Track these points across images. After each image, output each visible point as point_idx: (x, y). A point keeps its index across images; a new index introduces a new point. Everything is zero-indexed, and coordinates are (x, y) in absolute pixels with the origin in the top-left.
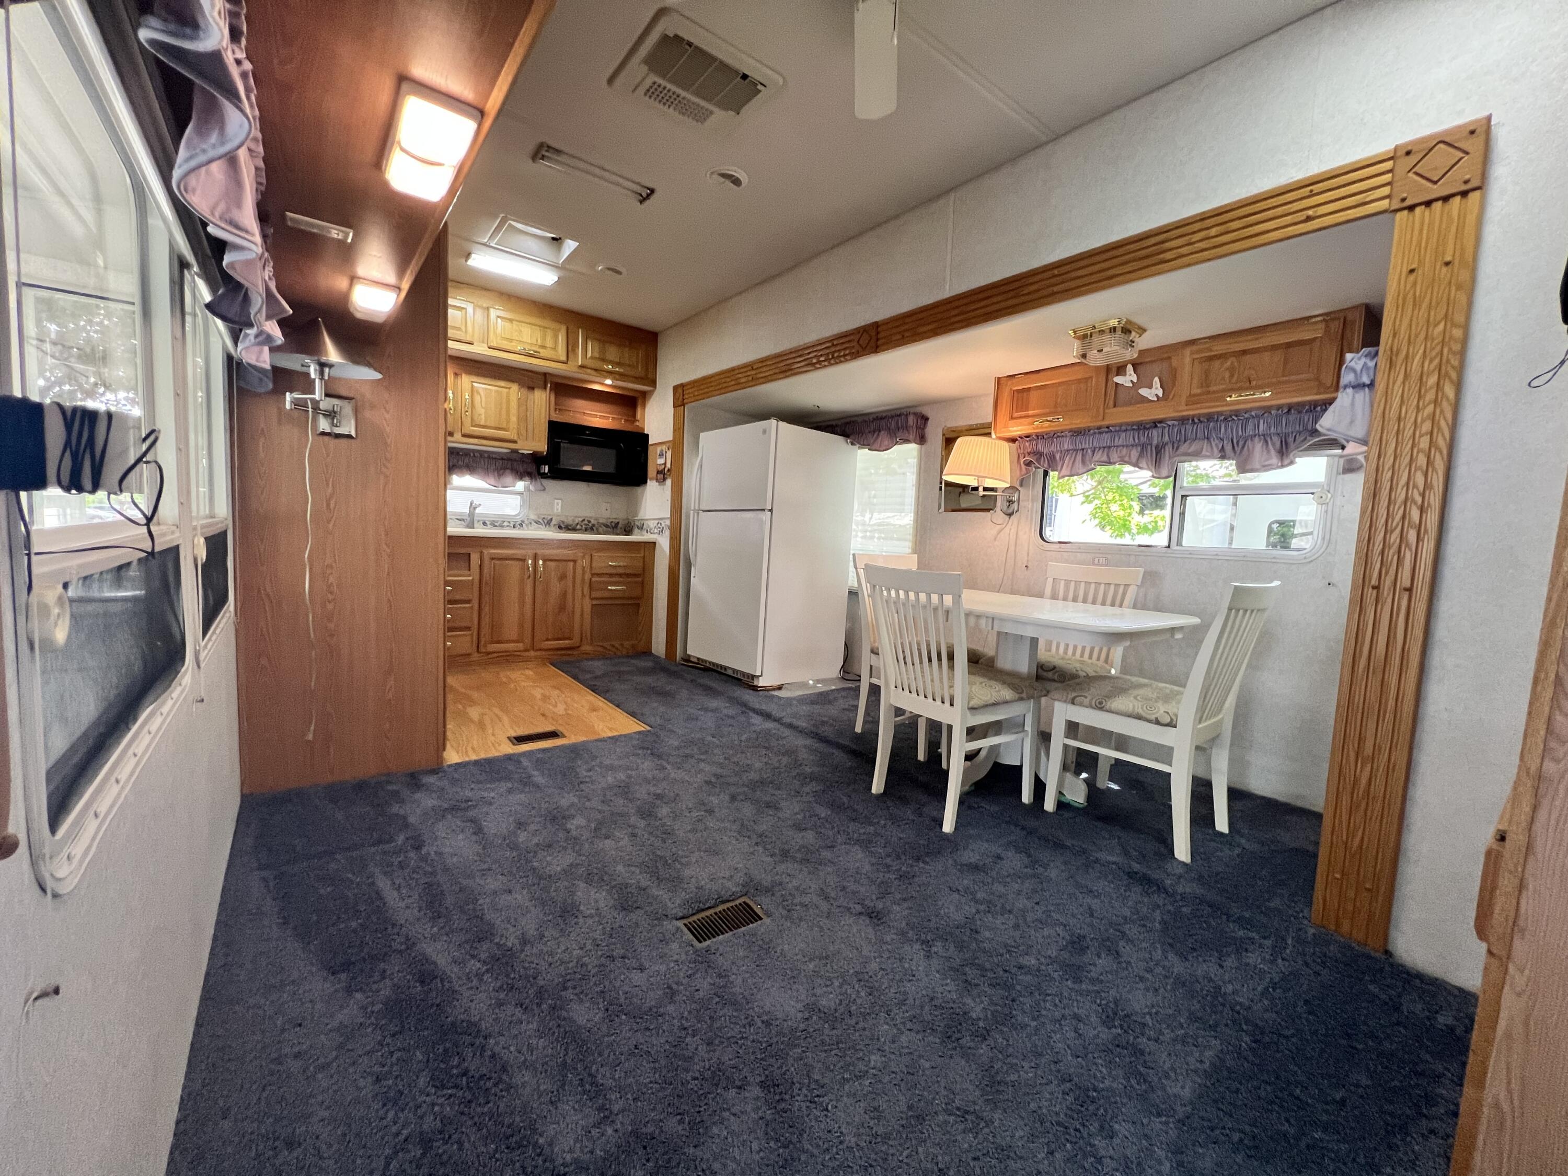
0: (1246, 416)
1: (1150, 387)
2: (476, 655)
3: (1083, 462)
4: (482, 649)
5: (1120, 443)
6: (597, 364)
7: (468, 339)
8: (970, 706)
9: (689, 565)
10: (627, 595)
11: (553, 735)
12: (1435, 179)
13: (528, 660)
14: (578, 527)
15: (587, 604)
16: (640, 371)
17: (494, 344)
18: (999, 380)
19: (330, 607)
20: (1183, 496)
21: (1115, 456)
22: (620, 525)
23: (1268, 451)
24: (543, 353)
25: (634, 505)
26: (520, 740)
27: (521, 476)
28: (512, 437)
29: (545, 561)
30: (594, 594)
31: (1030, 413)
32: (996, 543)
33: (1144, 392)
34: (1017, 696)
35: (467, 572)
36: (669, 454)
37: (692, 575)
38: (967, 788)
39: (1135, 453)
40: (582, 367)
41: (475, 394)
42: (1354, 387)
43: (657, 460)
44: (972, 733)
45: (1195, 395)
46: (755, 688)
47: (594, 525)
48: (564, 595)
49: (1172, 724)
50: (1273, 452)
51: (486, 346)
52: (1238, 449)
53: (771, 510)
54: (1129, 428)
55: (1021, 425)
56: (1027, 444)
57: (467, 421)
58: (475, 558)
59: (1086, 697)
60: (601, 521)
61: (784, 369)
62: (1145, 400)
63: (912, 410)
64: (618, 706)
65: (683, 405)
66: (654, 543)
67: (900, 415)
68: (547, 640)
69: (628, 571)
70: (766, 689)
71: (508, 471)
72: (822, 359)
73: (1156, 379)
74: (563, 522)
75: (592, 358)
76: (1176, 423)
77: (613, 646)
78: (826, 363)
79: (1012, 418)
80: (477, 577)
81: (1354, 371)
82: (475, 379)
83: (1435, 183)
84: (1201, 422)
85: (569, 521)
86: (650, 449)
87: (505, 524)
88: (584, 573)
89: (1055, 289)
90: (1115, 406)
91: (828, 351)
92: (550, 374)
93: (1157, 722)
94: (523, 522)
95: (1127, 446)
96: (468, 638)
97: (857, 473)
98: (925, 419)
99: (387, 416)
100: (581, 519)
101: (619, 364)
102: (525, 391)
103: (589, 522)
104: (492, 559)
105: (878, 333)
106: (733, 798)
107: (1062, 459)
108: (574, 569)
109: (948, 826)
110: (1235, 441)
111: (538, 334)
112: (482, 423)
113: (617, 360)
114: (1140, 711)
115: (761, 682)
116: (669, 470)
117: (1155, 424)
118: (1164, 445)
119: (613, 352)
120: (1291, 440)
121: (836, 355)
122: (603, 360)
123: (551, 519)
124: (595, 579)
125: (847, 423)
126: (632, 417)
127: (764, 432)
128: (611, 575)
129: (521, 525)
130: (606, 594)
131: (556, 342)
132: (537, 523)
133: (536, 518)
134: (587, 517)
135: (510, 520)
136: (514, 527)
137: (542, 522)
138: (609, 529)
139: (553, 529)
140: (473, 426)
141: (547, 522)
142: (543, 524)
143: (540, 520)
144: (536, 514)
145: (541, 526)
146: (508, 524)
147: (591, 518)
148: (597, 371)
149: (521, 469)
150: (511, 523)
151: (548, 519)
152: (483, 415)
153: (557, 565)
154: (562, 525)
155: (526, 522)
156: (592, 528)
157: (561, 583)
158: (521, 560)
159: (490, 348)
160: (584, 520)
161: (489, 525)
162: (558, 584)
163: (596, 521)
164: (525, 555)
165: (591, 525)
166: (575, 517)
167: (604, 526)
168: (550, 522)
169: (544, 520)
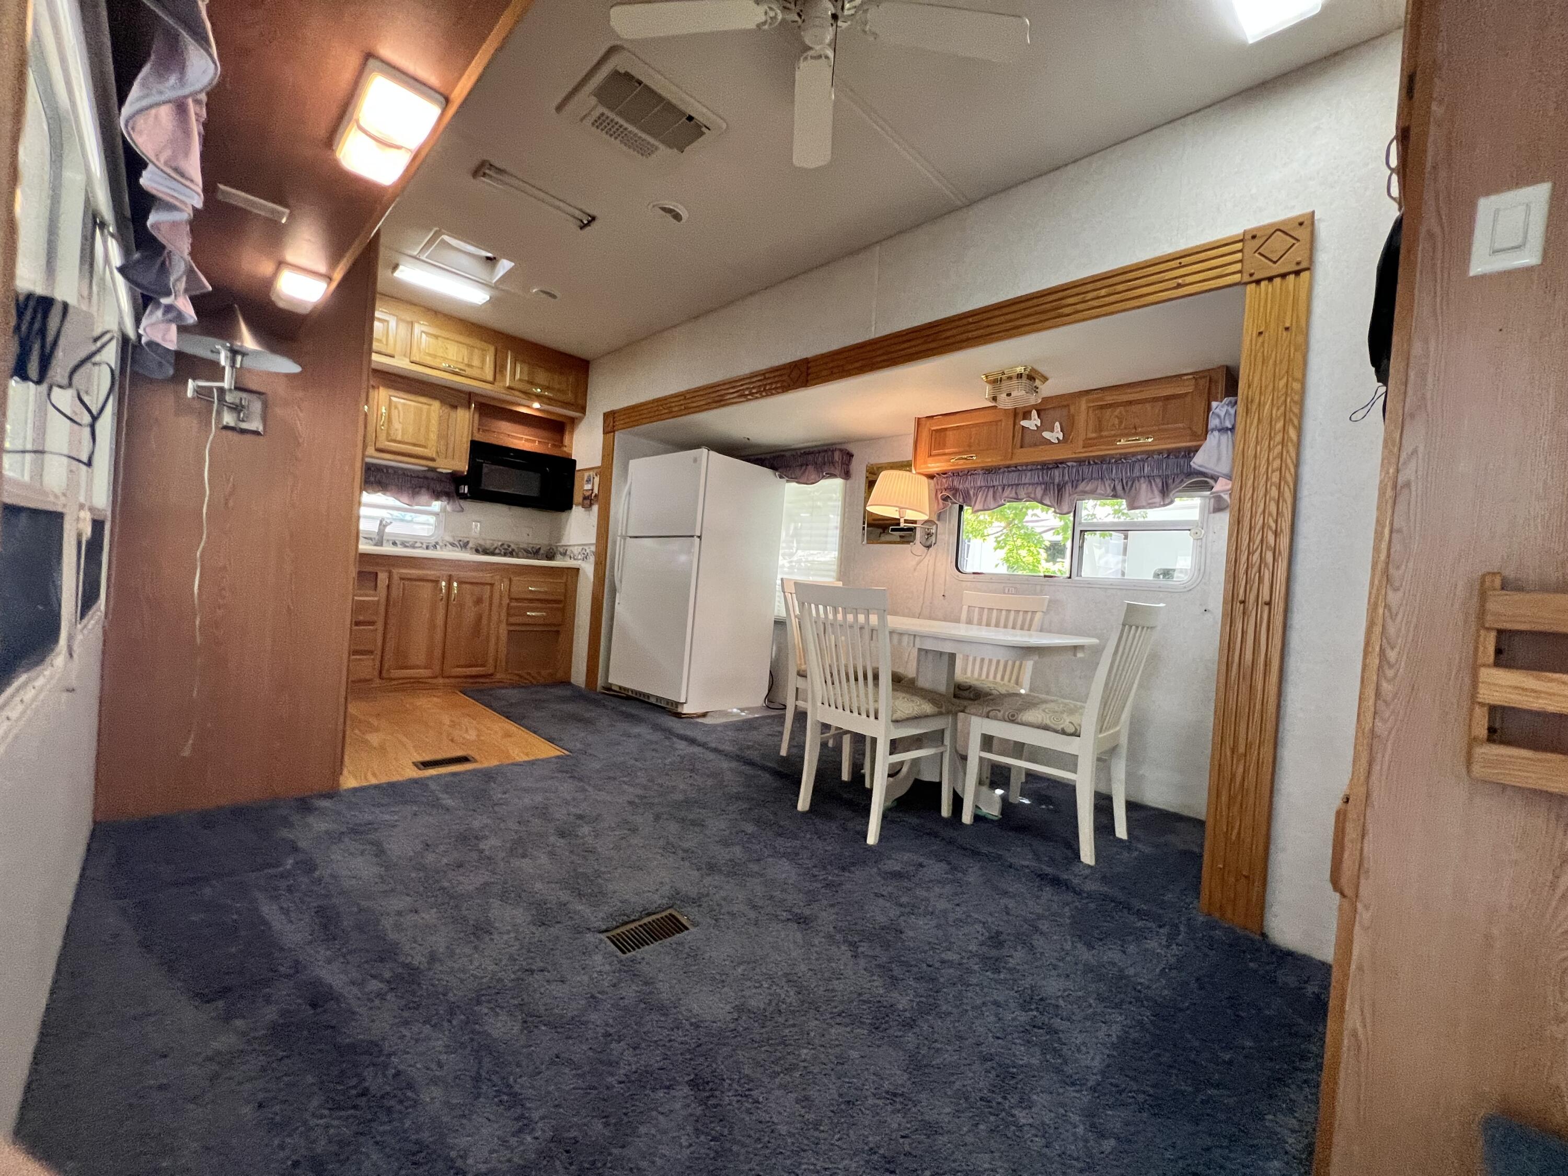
0: (1134, 459)
1: (1052, 431)
2: (378, 681)
3: (994, 498)
4: (384, 674)
5: (1027, 481)
6: (525, 387)
7: (389, 352)
8: (894, 718)
9: (614, 591)
10: (547, 622)
11: (464, 759)
12: (1275, 259)
13: (434, 688)
14: (497, 551)
15: (503, 630)
16: (570, 397)
17: (414, 359)
18: (919, 421)
19: (220, 612)
20: (1081, 531)
21: (1022, 493)
22: (542, 551)
23: (1152, 491)
24: (469, 371)
25: (558, 532)
26: (426, 765)
27: (437, 495)
28: (430, 455)
29: (460, 583)
30: (512, 620)
31: (947, 451)
32: (916, 574)
33: (1046, 435)
34: (936, 709)
35: (372, 592)
36: (597, 480)
37: (617, 601)
38: (889, 804)
39: (1039, 491)
40: (510, 388)
41: (393, 408)
42: (1220, 430)
43: (584, 486)
44: (895, 746)
45: (1090, 439)
46: (679, 715)
47: (513, 550)
48: (479, 618)
49: (1076, 734)
50: (1156, 492)
51: (408, 360)
52: (1127, 489)
53: (700, 537)
54: (1034, 467)
55: (939, 461)
56: (944, 480)
57: (382, 437)
58: (383, 577)
59: (999, 711)
60: (522, 545)
61: (717, 399)
62: (1050, 442)
63: (838, 447)
64: (535, 732)
65: (614, 432)
66: (578, 569)
67: (826, 451)
68: (458, 666)
69: (547, 597)
70: (690, 716)
71: (423, 490)
72: (754, 391)
73: (1057, 424)
74: (481, 545)
75: (520, 380)
76: (1075, 464)
77: (529, 674)
78: (758, 395)
79: (930, 455)
80: (383, 601)
81: (1219, 416)
82: (392, 392)
83: (1275, 262)
84: (1096, 463)
85: (488, 545)
86: (577, 475)
87: (418, 544)
88: (501, 600)
89: (970, 335)
90: (1022, 447)
91: (760, 383)
92: (476, 394)
93: (1063, 732)
94: (437, 543)
95: (1033, 484)
96: (370, 663)
97: (785, 505)
98: (850, 456)
99: (301, 415)
100: (500, 542)
101: (548, 388)
102: (447, 410)
103: (509, 546)
104: (401, 579)
105: (808, 368)
106: (657, 817)
107: (976, 495)
108: (492, 592)
109: (872, 838)
110: (1124, 482)
111: (465, 351)
112: (399, 438)
113: (546, 383)
114: (1048, 722)
115: (686, 710)
116: (596, 496)
117: (1057, 464)
118: (1066, 483)
119: (542, 377)
120: (1170, 481)
121: (768, 387)
122: (531, 383)
123: (468, 542)
124: (514, 604)
125: (774, 458)
126: (560, 443)
127: (695, 460)
128: (531, 600)
129: (435, 547)
130: (526, 620)
131: (483, 361)
132: (452, 545)
133: (451, 540)
134: (507, 541)
135: (423, 541)
136: (427, 548)
137: (458, 544)
138: (530, 555)
139: (469, 552)
140: (387, 441)
141: (464, 545)
142: (459, 547)
143: (455, 542)
144: (451, 536)
145: (456, 548)
146: (421, 545)
147: (510, 542)
148: (525, 394)
149: (438, 489)
150: (424, 544)
151: (465, 541)
152: (400, 431)
153: (473, 588)
154: (479, 549)
155: (441, 544)
156: (512, 553)
157: (477, 607)
158: (433, 581)
159: (412, 363)
160: (503, 544)
161: (399, 545)
162: (473, 609)
163: (517, 546)
164: (438, 577)
165: (510, 549)
166: (494, 540)
167: (525, 551)
168: (467, 545)
169: (460, 542)
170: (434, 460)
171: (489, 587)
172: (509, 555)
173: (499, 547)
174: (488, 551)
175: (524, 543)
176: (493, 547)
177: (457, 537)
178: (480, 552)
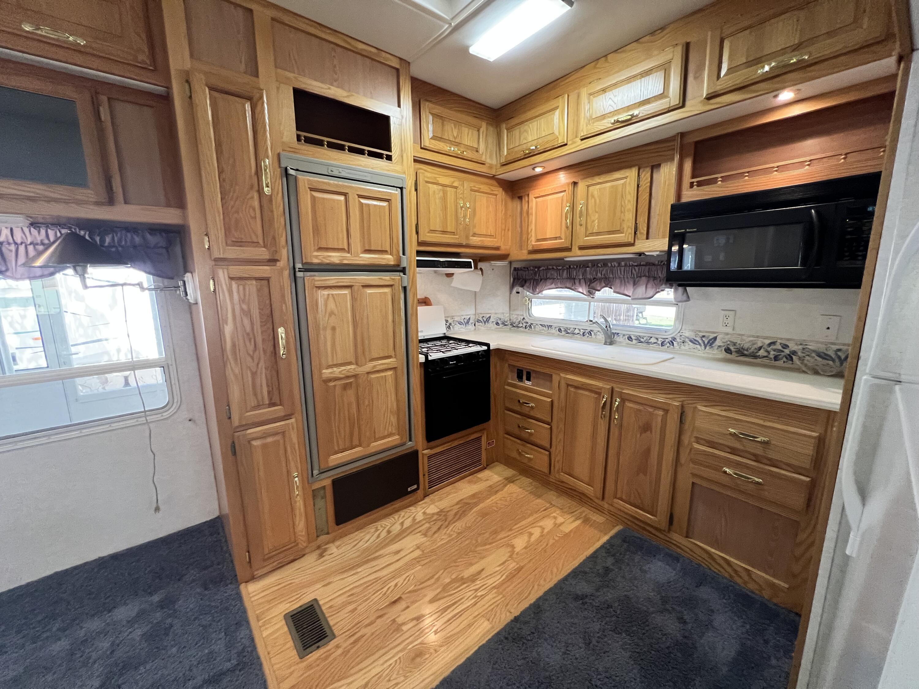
2: (551, 477)
4: (556, 475)
10: (764, 494)
13: (600, 510)
14: (762, 353)
15: (685, 478)
29: (623, 401)
30: (698, 470)
35: (549, 393)
41: (589, 197)
47: (794, 353)
51: (579, 139)
58: (556, 380)
68: (621, 499)
71: (643, 280)
74: (735, 344)
77: (729, 564)
80: (556, 401)
87: (653, 340)
92: (681, 134)
94: (674, 339)
100: (767, 342)
101: (797, 48)
102: (646, 174)
103: (785, 346)
111: (638, 86)
113: (793, 42)
122: (754, 60)
123: (715, 338)
129: (672, 343)
130: (720, 478)
131: (665, 81)
132: (693, 341)
133: (691, 335)
134: (781, 339)
135: (658, 336)
136: (662, 344)
137: (700, 341)
138: (831, 363)
139: (715, 352)
140: (586, 237)
141: (708, 342)
142: (702, 344)
143: (697, 339)
144: (693, 331)
145: (698, 346)
146: (656, 341)
147: (788, 340)
148: (744, 90)
149: (660, 275)
150: (660, 340)
151: (711, 338)
152: (597, 221)
153: (640, 410)
154: (732, 348)
155: (678, 340)
156: (790, 358)
157: (644, 435)
158: (596, 393)
159: (582, 140)
160: (773, 343)
161: (634, 341)
162: (638, 436)
163: (800, 347)
164: (601, 388)
165: (787, 351)
166: (758, 337)
167: (819, 356)
168: (713, 342)
169: (704, 339)
170: (632, 245)
171: (661, 413)
172: (785, 359)
173: (765, 346)
174: (746, 352)
175: (817, 342)
176: (756, 346)
177: (700, 331)
178: (733, 353)
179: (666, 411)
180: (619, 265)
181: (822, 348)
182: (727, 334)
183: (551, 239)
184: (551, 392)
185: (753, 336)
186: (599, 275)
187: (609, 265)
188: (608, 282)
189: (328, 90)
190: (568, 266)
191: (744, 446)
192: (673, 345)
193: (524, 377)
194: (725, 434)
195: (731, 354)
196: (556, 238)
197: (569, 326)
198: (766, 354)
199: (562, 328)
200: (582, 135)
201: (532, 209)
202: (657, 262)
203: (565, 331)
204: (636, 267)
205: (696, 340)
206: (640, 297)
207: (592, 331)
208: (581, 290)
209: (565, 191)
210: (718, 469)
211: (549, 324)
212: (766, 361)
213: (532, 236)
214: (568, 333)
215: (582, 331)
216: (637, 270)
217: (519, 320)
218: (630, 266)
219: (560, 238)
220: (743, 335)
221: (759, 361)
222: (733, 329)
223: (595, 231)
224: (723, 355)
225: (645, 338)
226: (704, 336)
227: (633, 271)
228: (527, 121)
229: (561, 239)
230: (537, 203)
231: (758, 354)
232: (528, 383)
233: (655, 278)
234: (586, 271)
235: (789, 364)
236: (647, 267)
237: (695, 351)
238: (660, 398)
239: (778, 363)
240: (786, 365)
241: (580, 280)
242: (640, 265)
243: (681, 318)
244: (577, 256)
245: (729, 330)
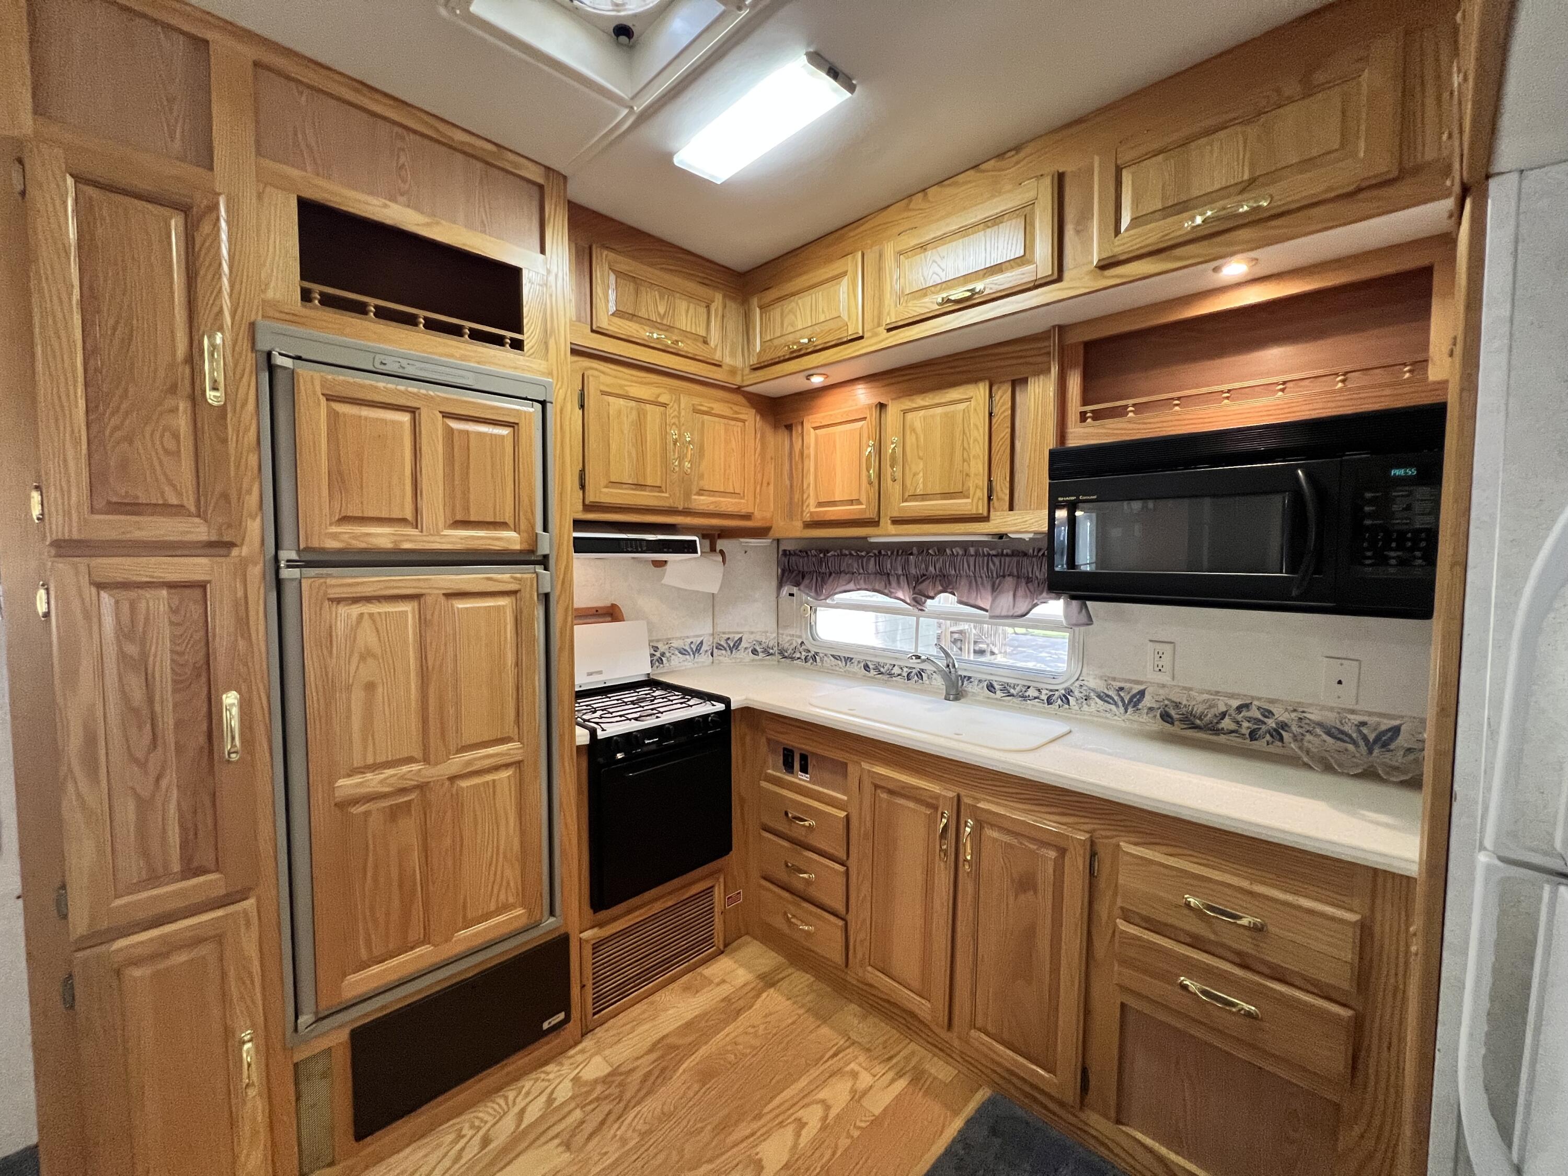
4: (858, 970)
6: (1154, 234)
7: (854, 330)
14: (1227, 724)
17: (893, 319)
24: (1000, 281)
28: (974, 511)
29: (979, 824)
47: (1284, 726)
51: (883, 329)
57: (898, 493)
58: (853, 774)
60: (1314, 715)
74: (1177, 705)
75: (1137, 219)
80: (855, 817)
82: (907, 403)
85: (1196, 702)
87: (1032, 693)
94: (1069, 692)
96: (838, 934)
100: (1235, 703)
102: (1006, 393)
103: (1268, 713)
104: (876, 787)
108: (1059, 873)
112: (921, 490)
113: (1238, 175)
122: (1176, 206)
123: (1142, 693)
128: (1194, 940)
129: (1065, 699)
130: (1181, 1002)
131: (1026, 236)
132: (1104, 697)
133: (1100, 685)
134: (1259, 699)
135: (1040, 686)
136: (1049, 701)
137: (1116, 698)
138: (1351, 747)
139: (1144, 718)
140: (905, 501)
141: (1131, 700)
142: (1120, 704)
143: (1110, 693)
144: (1101, 678)
145: (1113, 707)
146: (1036, 694)
147: (1272, 701)
148: (1163, 255)
149: (1038, 574)
150: (1044, 692)
151: (1134, 691)
152: (921, 474)
153: (1011, 846)
154: (1173, 712)
155: (1077, 693)
156: (1277, 734)
157: (1022, 897)
158: (928, 805)
159: (889, 330)
160: (1247, 706)
161: (998, 692)
162: (1012, 898)
163: (1293, 715)
164: (937, 797)
165: (1271, 723)
166: (1217, 693)
167: (1329, 734)
168: (1139, 701)
169: (1122, 694)
170: (986, 519)
171: (1052, 854)
172: (1268, 737)
173: (1232, 712)
174: (1198, 722)
175: (1323, 708)
176: (1214, 711)
177: (1114, 679)
178: (1176, 723)
179: (1062, 851)
180: (966, 551)
181: (1330, 718)
182: (1164, 686)
183: (842, 503)
184: (845, 798)
185: (1209, 692)
186: (931, 569)
187: (948, 551)
188: (947, 584)
189: (383, 210)
190: (876, 552)
191: (1215, 933)
192: (1068, 703)
193: (797, 765)
194: (1177, 906)
195: (1172, 724)
196: (851, 502)
197: (881, 661)
198: (1233, 726)
199: (869, 664)
200: (888, 322)
201: (808, 448)
202: (1031, 551)
203: (876, 669)
204: (994, 559)
205: (1108, 696)
206: (1004, 613)
207: (922, 670)
208: (900, 594)
209: (865, 419)
210: (1169, 978)
211: (847, 656)
212: (1234, 740)
213: (809, 496)
214: (882, 673)
215: (905, 669)
216: (997, 563)
217: (795, 644)
218: (984, 555)
219: (858, 502)
220: (1191, 689)
221: (1222, 738)
222: (1173, 678)
223: (918, 492)
224: (1157, 725)
225: (1018, 689)
226: (1121, 689)
227: (991, 564)
228: (793, 294)
229: (861, 504)
230: (816, 437)
231: (1220, 726)
232: (805, 777)
233: (1029, 580)
234: (908, 561)
235: (1276, 748)
236: (1015, 559)
237: (1108, 715)
238: (1050, 824)
239: (1256, 745)
240: (1271, 749)
241: (898, 577)
242: (1002, 555)
243: (1080, 652)
244: (888, 534)
245: (1165, 678)
